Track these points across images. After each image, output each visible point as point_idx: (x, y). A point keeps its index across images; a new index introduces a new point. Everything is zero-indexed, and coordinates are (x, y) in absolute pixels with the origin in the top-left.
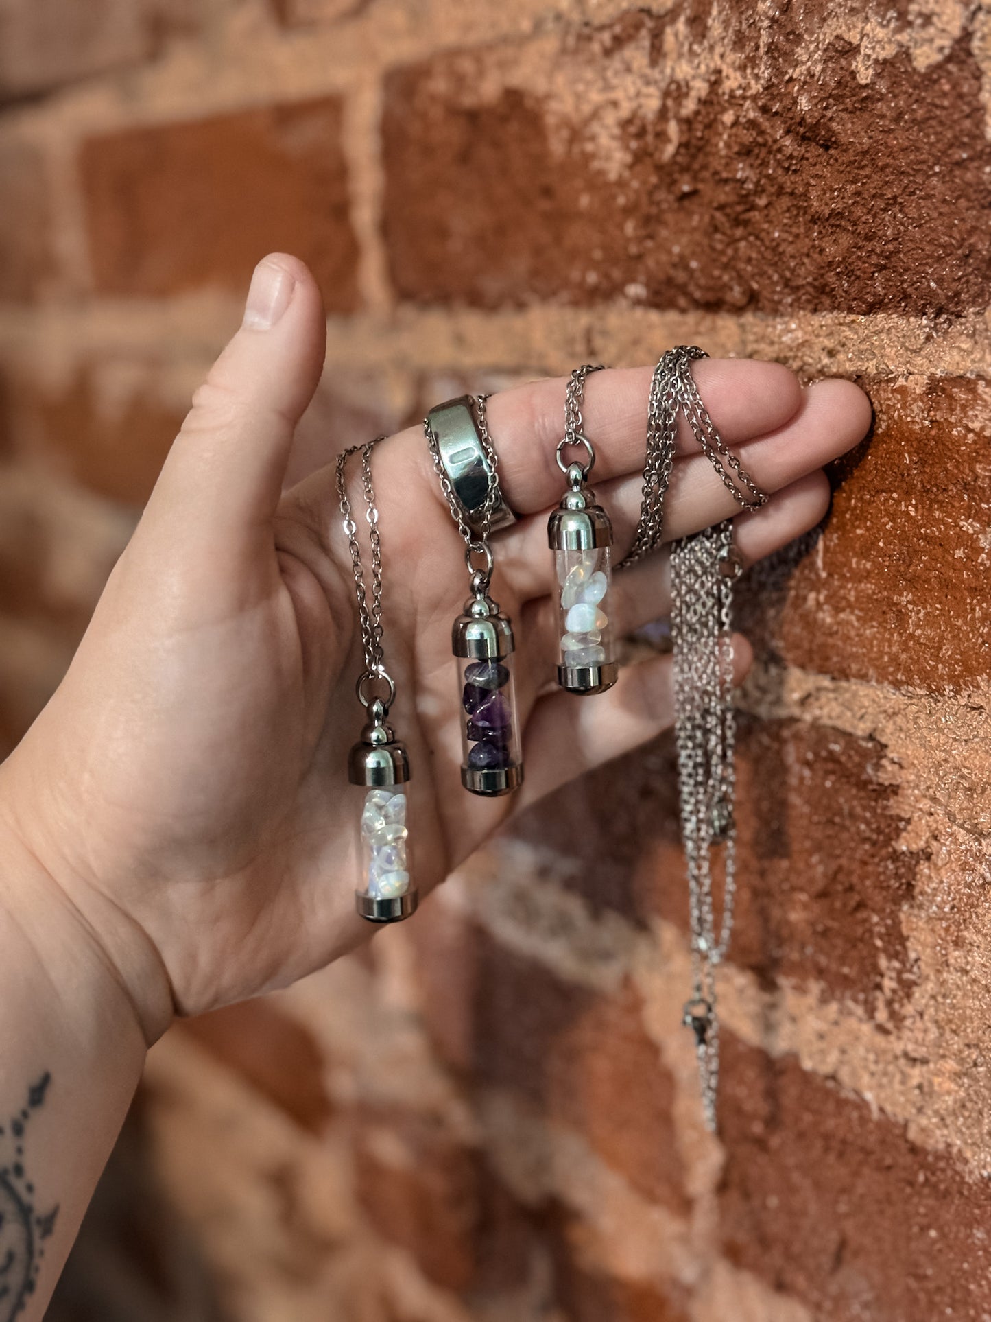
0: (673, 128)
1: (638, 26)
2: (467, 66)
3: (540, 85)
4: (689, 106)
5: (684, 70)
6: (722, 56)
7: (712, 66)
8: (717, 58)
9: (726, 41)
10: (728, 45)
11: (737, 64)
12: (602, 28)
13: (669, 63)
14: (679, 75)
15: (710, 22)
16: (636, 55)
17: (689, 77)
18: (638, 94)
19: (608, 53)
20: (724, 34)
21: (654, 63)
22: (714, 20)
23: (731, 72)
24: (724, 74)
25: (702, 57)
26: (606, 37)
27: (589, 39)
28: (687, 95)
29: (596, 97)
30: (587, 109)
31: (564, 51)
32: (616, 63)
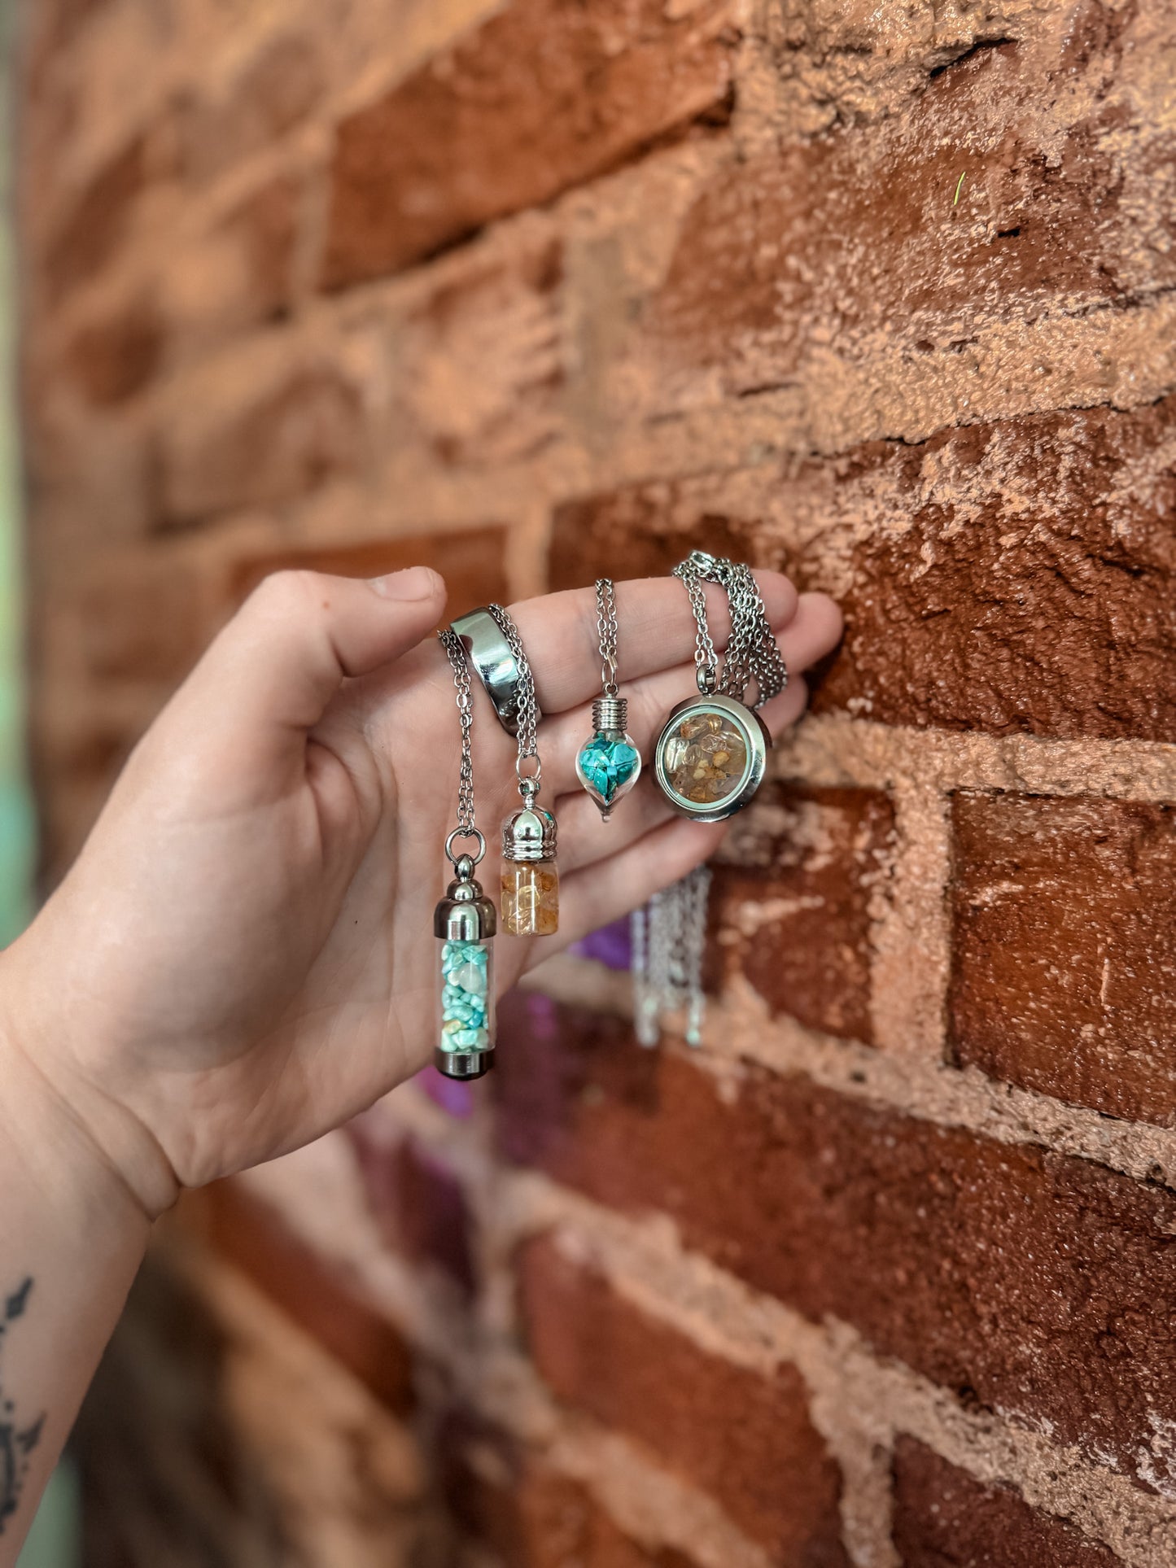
0: (927, 552)
1: (886, 455)
2: (659, 494)
3: (752, 511)
4: (953, 529)
5: (946, 494)
6: (1002, 481)
7: (988, 490)
8: (995, 482)
9: (1009, 466)
10: (1011, 470)
11: (1024, 488)
12: (838, 455)
13: (928, 488)
14: (939, 498)
15: (988, 448)
16: (884, 482)
17: (953, 501)
18: (879, 519)
19: (841, 479)
20: (1007, 460)
21: (903, 490)
22: (994, 447)
23: (1014, 496)
24: (1005, 498)
25: (975, 481)
26: (842, 466)
27: (820, 467)
28: (950, 518)
29: (823, 521)
30: (807, 532)
31: (785, 477)
32: (854, 487)
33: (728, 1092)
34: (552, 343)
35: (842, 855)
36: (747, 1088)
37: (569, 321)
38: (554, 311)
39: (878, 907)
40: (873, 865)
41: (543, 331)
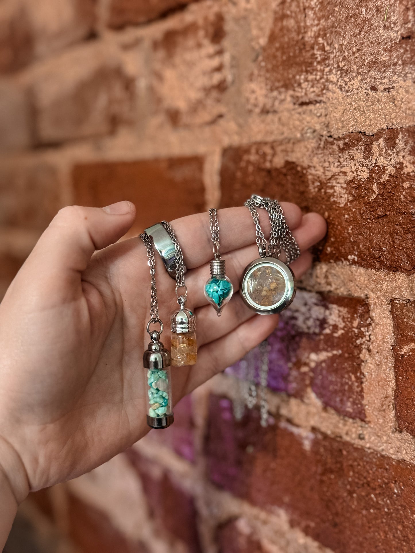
0: (375, 187)
1: (358, 141)
2: (268, 150)
3: (306, 162)
4: (385, 178)
5: (382, 162)
6: (403, 157)
7: (398, 161)
8: (401, 157)
9: (406, 150)
10: (407, 152)
11: (412, 161)
12: (339, 139)
13: (374, 158)
14: (379, 163)
15: (397, 141)
16: (358, 153)
17: (385, 165)
18: (356, 171)
19: (342, 150)
20: (405, 147)
21: (365, 158)
22: (400, 140)
23: (408, 164)
24: (404, 165)
25: (393, 156)
26: (341, 143)
27: (332, 144)
28: (384, 173)
29: (335, 170)
30: (329, 174)
31: (318, 148)
32: (346, 155)
33: (307, 445)
34: (219, 69)
35: (348, 330)
36: (315, 443)
37: (227, 58)
38: (220, 52)
39: (364, 355)
40: (361, 335)
41: (215, 62)
